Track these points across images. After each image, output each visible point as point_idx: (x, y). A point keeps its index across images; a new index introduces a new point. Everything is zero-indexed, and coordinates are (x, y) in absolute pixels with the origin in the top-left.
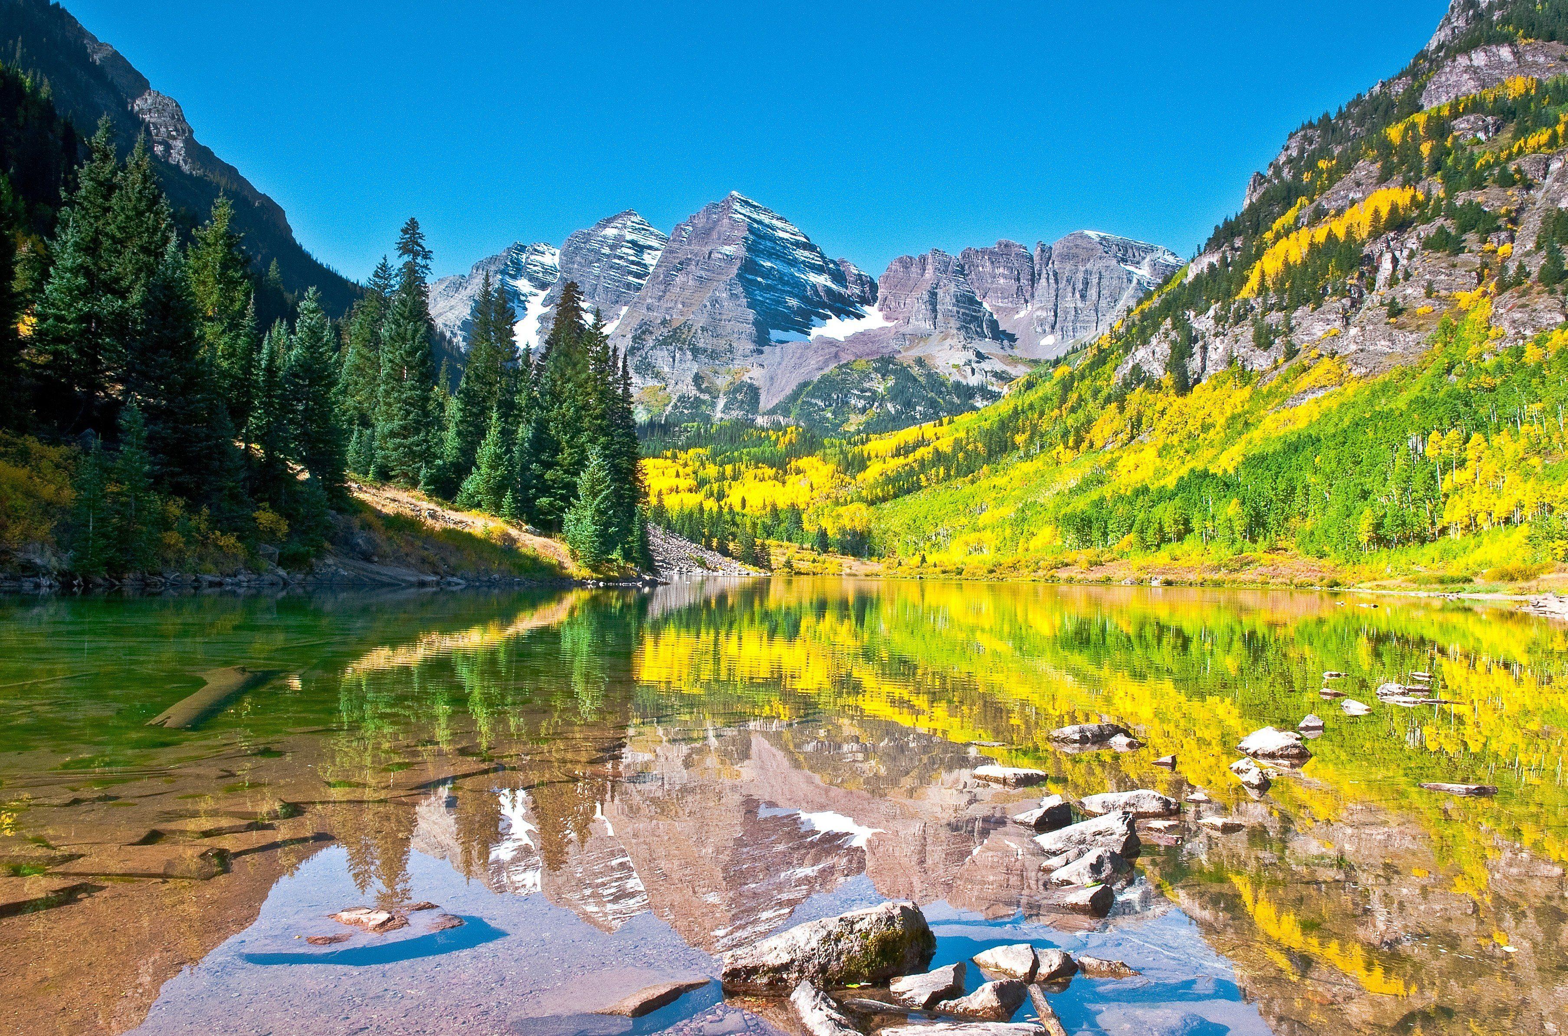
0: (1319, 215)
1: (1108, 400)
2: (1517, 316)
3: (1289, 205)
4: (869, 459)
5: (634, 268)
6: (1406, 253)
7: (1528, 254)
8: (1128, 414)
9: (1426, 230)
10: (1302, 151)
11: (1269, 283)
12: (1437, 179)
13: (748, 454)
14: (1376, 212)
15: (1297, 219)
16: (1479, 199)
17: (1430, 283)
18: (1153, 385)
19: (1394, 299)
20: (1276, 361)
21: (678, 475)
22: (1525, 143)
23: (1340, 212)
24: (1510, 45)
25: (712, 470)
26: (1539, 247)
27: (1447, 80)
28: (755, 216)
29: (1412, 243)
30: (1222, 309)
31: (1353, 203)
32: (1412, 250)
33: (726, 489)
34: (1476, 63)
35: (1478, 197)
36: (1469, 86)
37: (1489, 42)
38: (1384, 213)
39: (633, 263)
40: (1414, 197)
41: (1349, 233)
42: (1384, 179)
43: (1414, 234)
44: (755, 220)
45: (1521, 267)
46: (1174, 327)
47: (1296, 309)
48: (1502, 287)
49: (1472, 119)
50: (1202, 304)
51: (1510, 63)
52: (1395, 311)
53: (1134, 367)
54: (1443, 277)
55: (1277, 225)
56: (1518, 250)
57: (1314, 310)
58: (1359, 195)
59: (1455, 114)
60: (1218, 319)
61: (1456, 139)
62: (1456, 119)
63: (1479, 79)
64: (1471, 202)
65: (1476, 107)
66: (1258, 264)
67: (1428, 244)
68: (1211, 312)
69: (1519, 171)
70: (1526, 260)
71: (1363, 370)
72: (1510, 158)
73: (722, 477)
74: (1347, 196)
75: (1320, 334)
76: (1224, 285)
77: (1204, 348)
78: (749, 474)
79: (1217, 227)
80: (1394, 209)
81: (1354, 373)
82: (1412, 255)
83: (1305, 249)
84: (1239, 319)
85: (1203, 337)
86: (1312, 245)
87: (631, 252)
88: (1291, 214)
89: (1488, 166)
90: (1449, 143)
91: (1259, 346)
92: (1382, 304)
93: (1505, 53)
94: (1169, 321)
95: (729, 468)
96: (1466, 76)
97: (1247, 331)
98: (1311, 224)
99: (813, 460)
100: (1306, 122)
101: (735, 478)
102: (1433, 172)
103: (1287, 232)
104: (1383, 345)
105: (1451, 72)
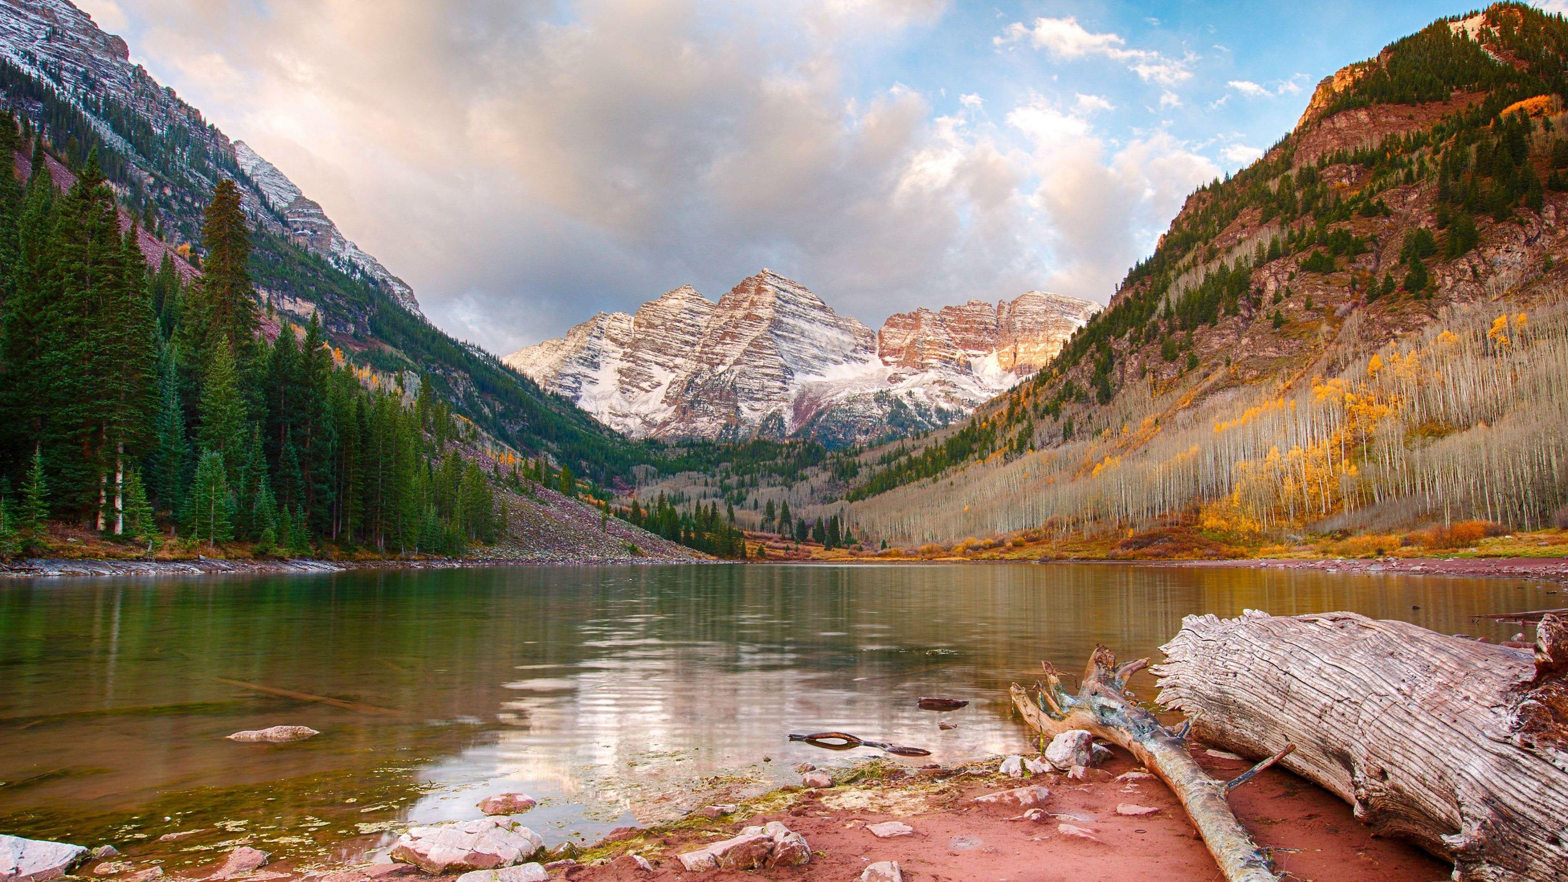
0: (1212, 255)
1: (1046, 411)
2: (1388, 319)
3: (1188, 249)
4: (860, 466)
5: (691, 329)
6: (1286, 276)
7: (1394, 269)
8: (1061, 421)
9: (1303, 257)
10: (1196, 210)
11: (1173, 307)
12: (1309, 217)
13: (765, 465)
14: (1260, 244)
15: (1195, 258)
16: (1348, 227)
17: (1309, 298)
18: (1081, 398)
19: (1278, 312)
20: (1181, 371)
21: (706, 484)
22: (1385, 181)
23: (1229, 251)
24: (1366, 109)
25: (734, 480)
26: (1403, 261)
27: (1314, 141)
28: (781, 286)
29: (1292, 268)
30: (1136, 332)
31: (1240, 242)
32: (1291, 273)
33: (744, 494)
34: (1338, 125)
35: (1346, 226)
36: (1333, 145)
37: (1348, 108)
38: (1267, 246)
39: (689, 325)
40: (1291, 233)
41: (1238, 264)
42: (1264, 221)
43: (1293, 260)
44: (781, 289)
45: (1388, 278)
46: (1098, 350)
47: (1196, 328)
48: (1372, 298)
49: (1337, 167)
50: (1120, 330)
51: (1366, 125)
52: (1278, 322)
53: (1067, 384)
54: (1320, 293)
55: (1180, 264)
56: (1383, 268)
57: (1211, 327)
58: (1244, 235)
59: (1322, 165)
60: (1132, 340)
61: (1325, 184)
62: (1323, 169)
63: (1341, 138)
64: (1340, 230)
65: (1340, 159)
66: (1164, 297)
67: (1306, 267)
68: (1127, 336)
69: (1380, 203)
70: (1392, 274)
71: (1255, 373)
72: (1372, 194)
73: (742, 484)
74: (1235, 237)
75: (1216, 347)
76: (1137, 312)
77: (1122, 364)
78: (762, 482)
79: (1131, 269)
80: (1274, 243)
81: (1247, 376)
82: (1292, 276)
83: (1201, 281)
84: (1149, 339)
85: (1121, 355)
86: (1207, 276)
87: (688, 316)
88: (1189, 257)
89: (1354, 202)
90: (1319, 189)
91: (1166, 359)
92: (1268, 318)
93: (1362, 116)
94: (1094, 345)
95: (747, 478)
96: (1329, 137)
97: (1156, 349)
98: (1206, 261)
99: (815, 469)
100: (1200, 187)
101: (751, 485)
102: (1306, 211)
103: (1187, 269)
104: (1270, 352)
105: (1317, 135)
